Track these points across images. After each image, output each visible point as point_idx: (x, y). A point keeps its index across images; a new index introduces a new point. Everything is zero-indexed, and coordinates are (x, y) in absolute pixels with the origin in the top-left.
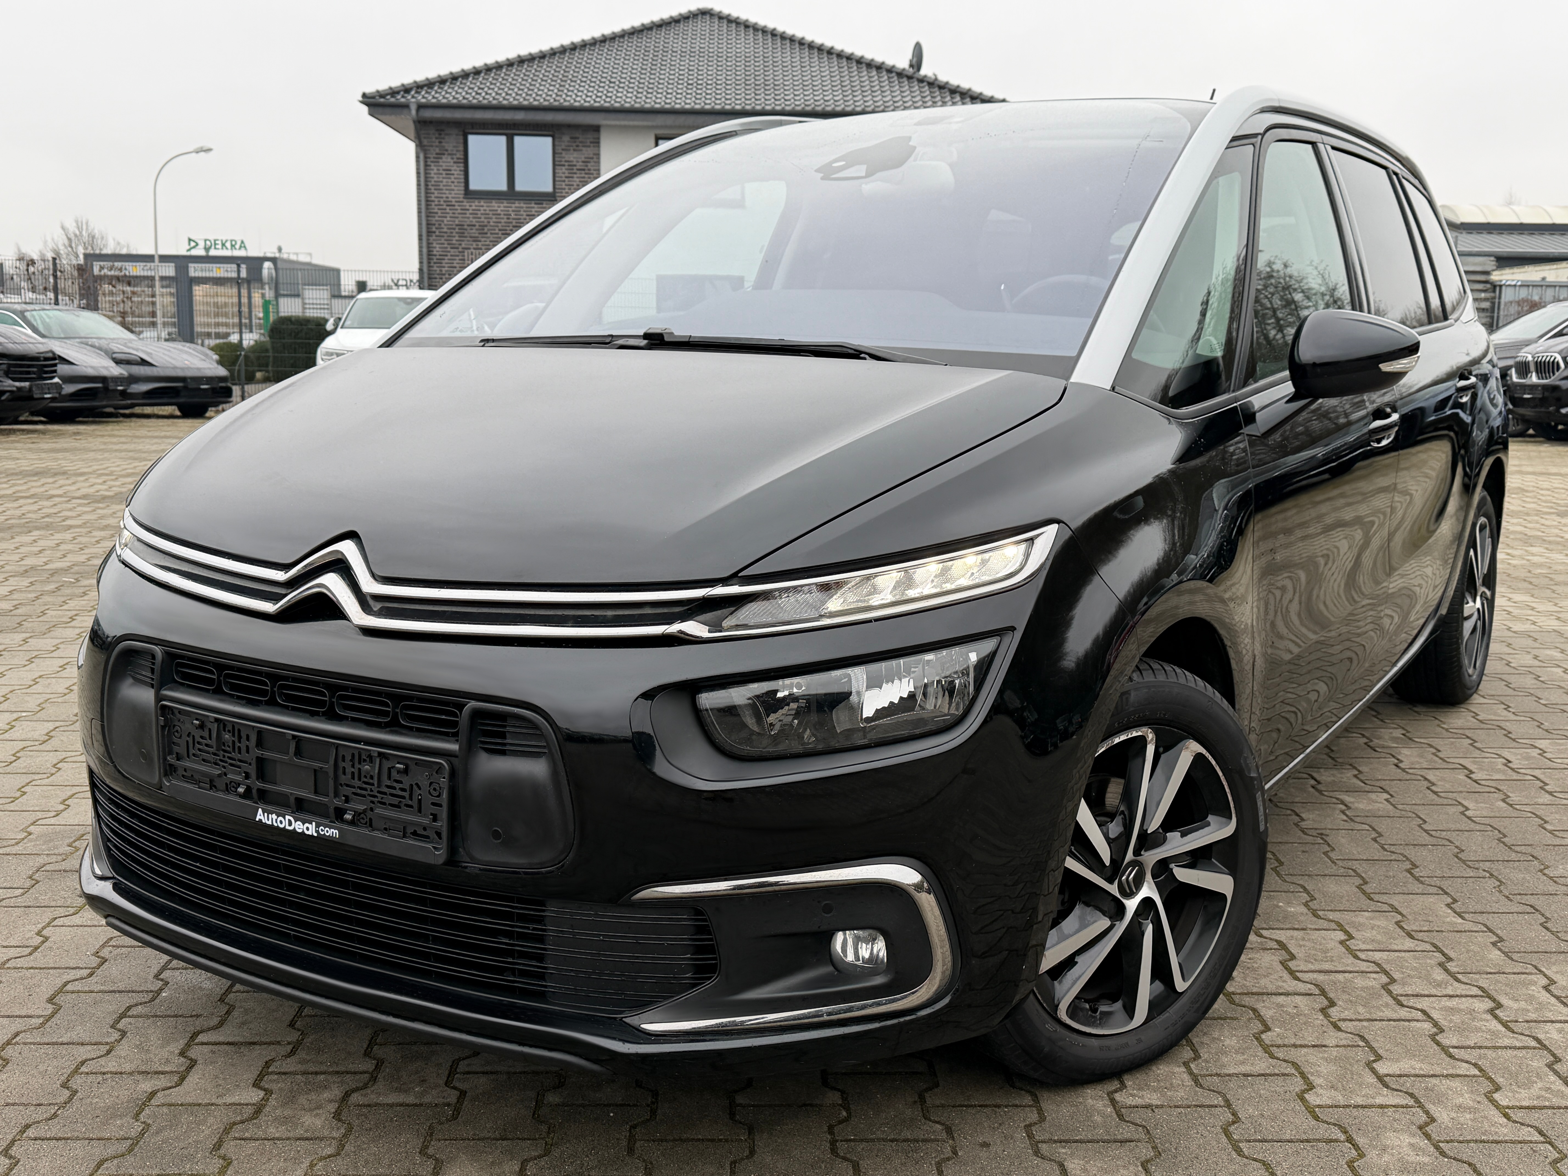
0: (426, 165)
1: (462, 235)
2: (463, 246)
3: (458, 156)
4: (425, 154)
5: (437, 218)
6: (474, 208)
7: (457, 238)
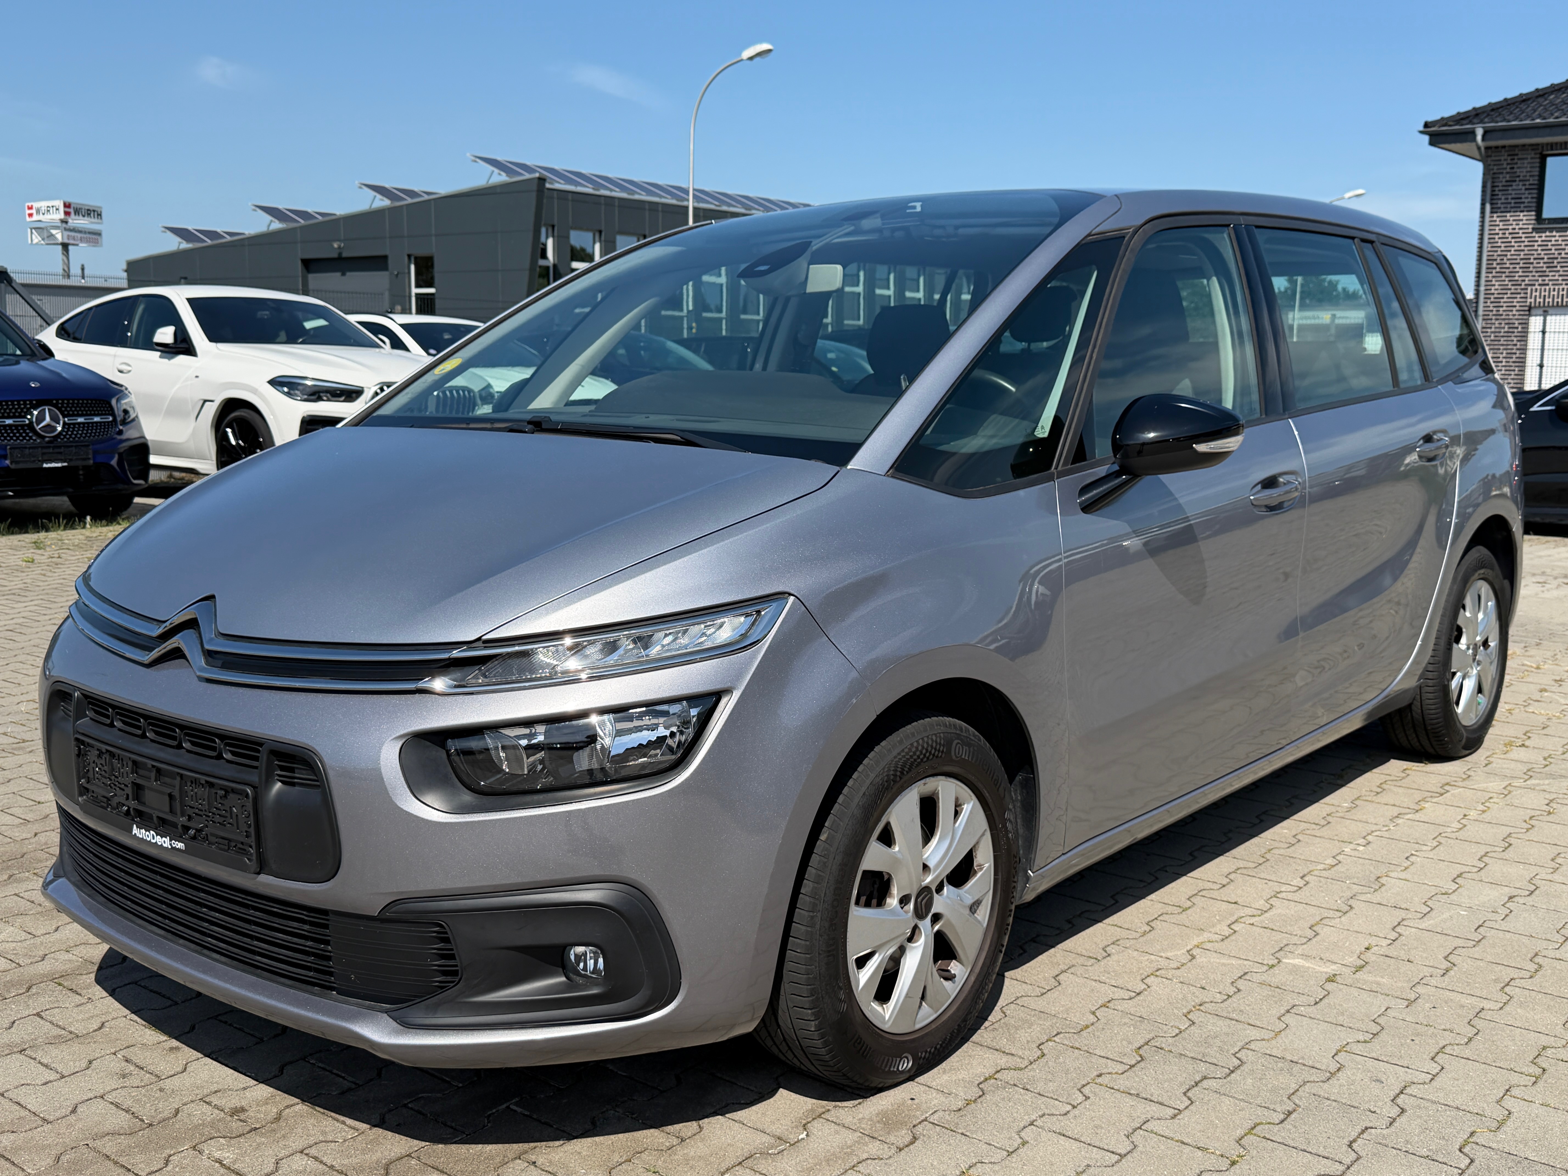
0: (1493, 195)
1: (1526, 269)
2: (1527, 282)
3: (1531, 182)
4: (1493, 182)
5: (1499, 253)
6: (1543, 238)
7: (1520, 274)
